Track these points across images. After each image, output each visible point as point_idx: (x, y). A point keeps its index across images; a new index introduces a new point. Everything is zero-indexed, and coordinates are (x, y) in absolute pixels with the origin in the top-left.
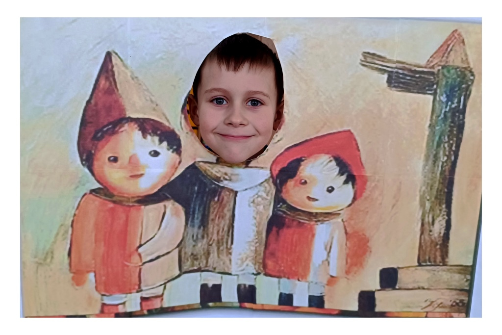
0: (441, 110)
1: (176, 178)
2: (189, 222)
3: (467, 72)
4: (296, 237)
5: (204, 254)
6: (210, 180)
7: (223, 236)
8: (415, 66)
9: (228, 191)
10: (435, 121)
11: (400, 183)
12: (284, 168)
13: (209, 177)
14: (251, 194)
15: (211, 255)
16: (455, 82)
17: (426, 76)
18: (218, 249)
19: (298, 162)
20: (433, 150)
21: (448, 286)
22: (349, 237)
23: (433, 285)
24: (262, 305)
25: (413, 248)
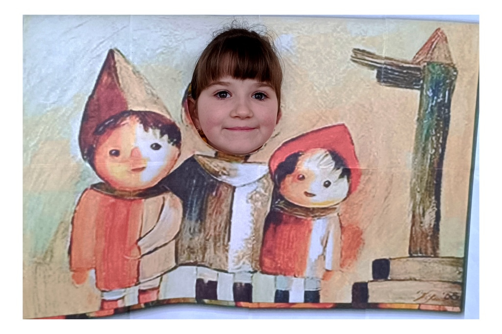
0: (428, 104)
1: (175, 170)
2: (187, 215)
3: (450, 68)
4: (293, 232)
5: (201, 248)
6: (208, 174)
7: (220, 232)
8: (402, 62)
9: (227, 187)
10: (423, 114)
11: (392, 175)
12: (282, 163)
13: (207, 171)
14: (249, 190)
15: (208, 251)
16: (440, 77)
17: (413, 72)
18: (215, 245)
19: (295, 157)
20: (421, 143)
21: (440, 277)
22: (344, 231)
23: (425, 276)
24: (259, 303)
25: (404, 239)
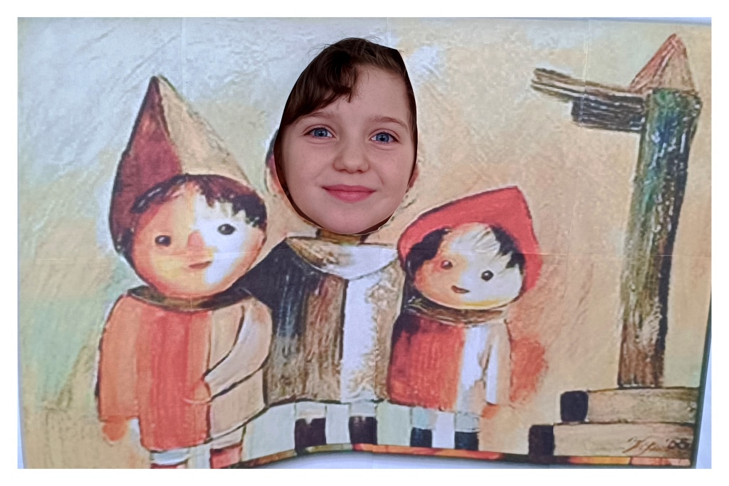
0: (653, 156)
1: (259, 264)
2: (278, 330)
3: (690, 98)
4: (436, 345)
5: (300, 375)
6: (307, 264)
7: (327, 347)
8: (613, 89)
9: (335, 280)
10: (644, 171)
11: (592, 265)
12: (417, 244)
13: (305, 260)
14: (368, 283)
15: (311, 376)
16: (672, 113)
17: (630, 105)
18: (321, 366)
19: (438, 236)
20: (640, 216)
21: (663, 417)
22: (516, 347)
23: (641, 416)
24: (387, 446)
25: (611, 363)
